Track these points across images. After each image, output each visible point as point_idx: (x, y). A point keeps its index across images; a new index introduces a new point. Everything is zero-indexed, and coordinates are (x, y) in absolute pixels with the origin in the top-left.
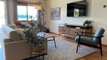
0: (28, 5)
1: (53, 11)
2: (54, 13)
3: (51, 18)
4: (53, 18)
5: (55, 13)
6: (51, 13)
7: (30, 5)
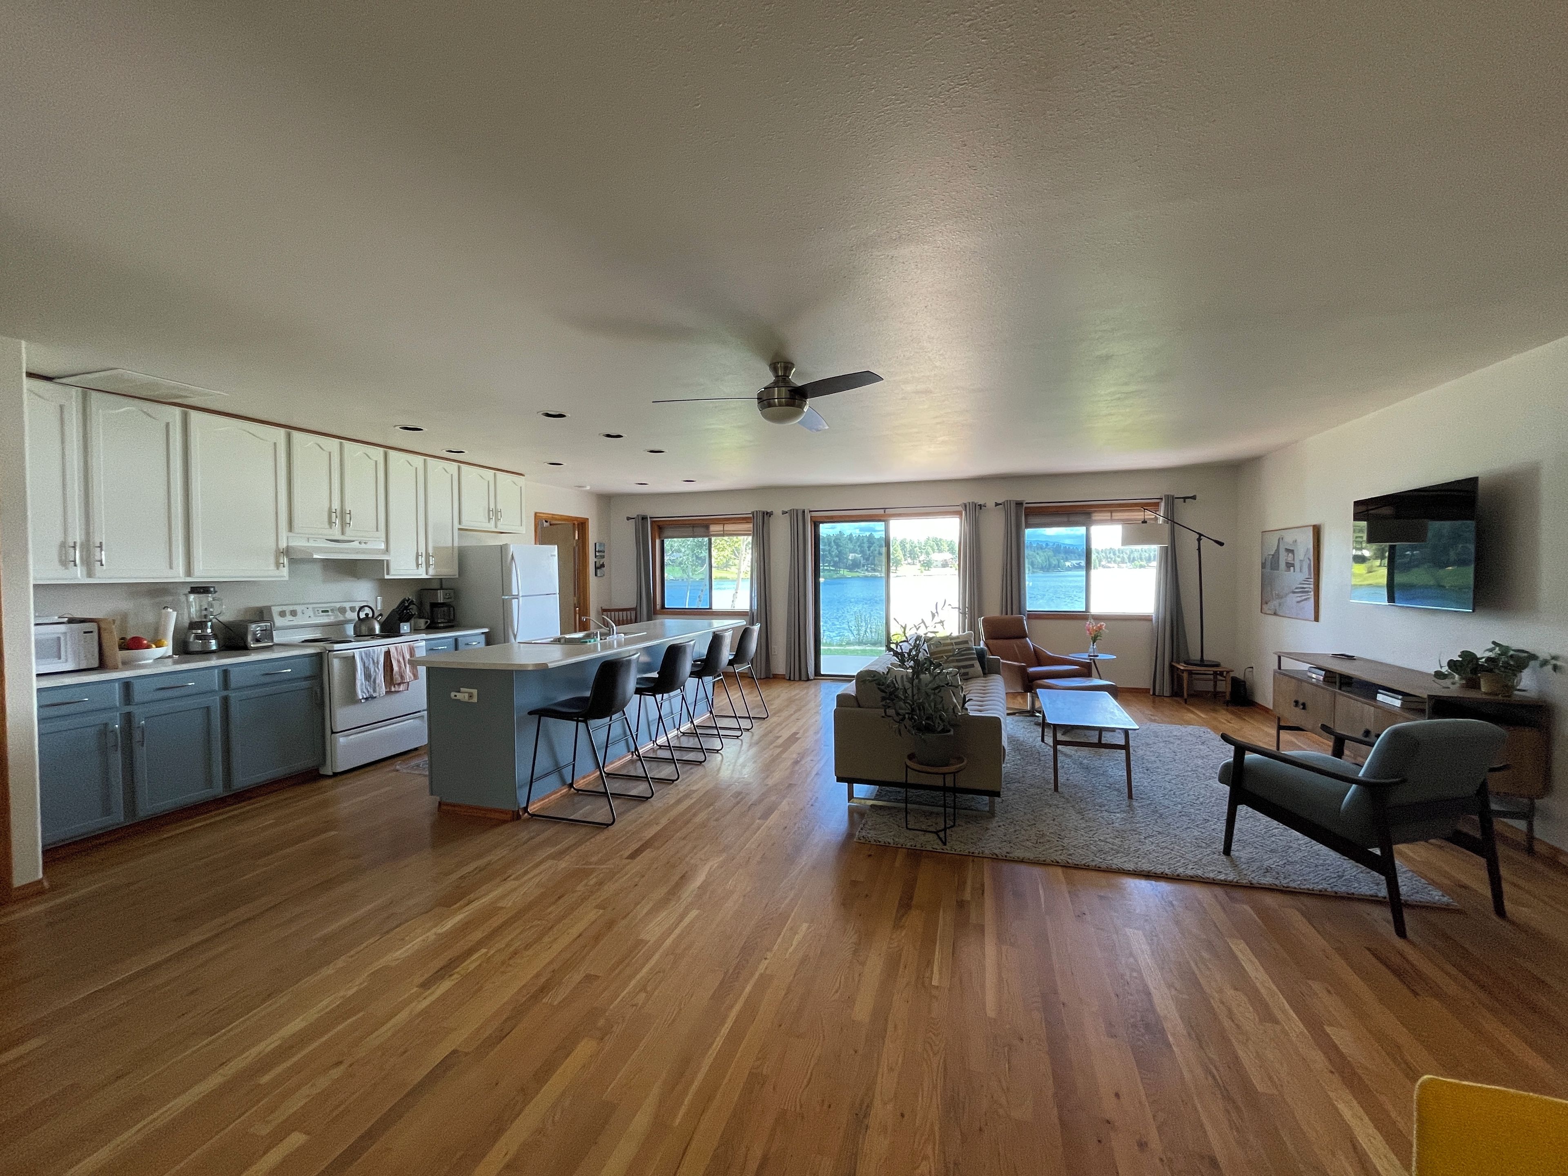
0: (1096, 516)
1: (1278, 550)
2: (1282, 565)
3: (1264, 602)
4: (1276, 602)
5: (1289, 565)
6: (1263, 566)
7: (1107, 516)
